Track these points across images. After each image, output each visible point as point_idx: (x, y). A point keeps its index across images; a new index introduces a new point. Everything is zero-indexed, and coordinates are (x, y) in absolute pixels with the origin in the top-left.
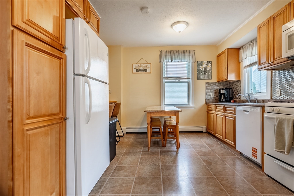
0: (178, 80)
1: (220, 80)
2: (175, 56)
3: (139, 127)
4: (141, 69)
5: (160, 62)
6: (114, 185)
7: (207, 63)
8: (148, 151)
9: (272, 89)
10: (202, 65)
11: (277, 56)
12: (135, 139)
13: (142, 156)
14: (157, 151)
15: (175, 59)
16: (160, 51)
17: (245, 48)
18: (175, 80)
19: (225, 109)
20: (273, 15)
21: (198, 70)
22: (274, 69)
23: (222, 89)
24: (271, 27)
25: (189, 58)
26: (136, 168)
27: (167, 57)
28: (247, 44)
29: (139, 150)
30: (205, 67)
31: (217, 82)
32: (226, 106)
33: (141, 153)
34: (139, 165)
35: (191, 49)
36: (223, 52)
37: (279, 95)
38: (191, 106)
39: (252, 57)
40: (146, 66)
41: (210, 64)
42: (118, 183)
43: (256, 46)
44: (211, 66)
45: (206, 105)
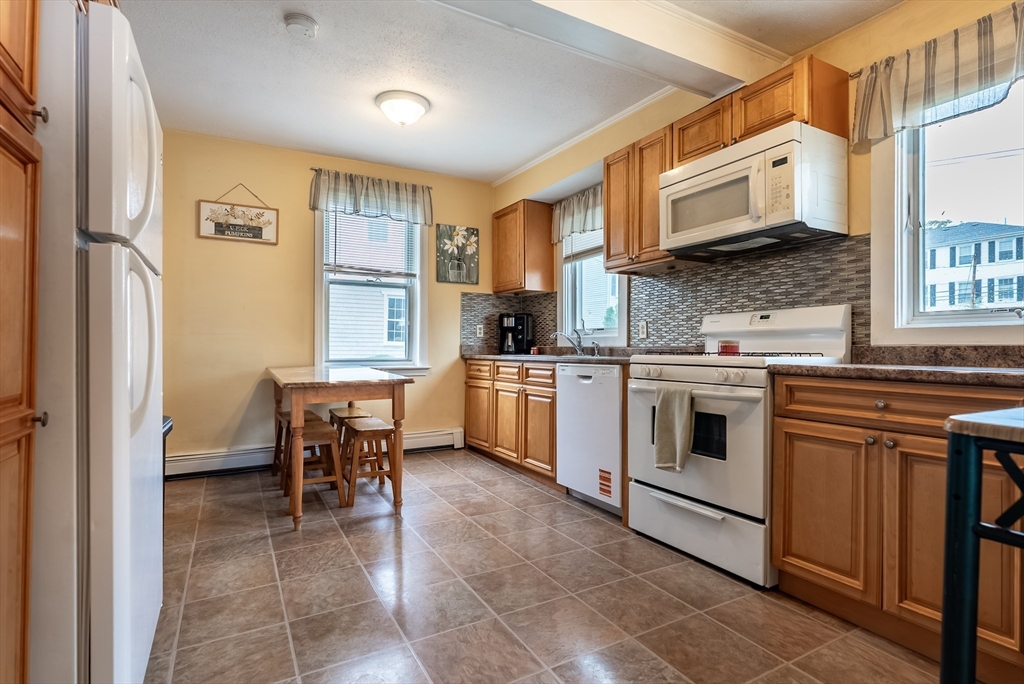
0: (373, 278)
1: (501, 289)
2: (367, 195)
3: (223, 450)
4: (234, 226)
5: (314, 208)
6: (216, 669)
7: (465, 233)
8: (295, 530)
9: (629, 321)
10: (451, 238)
11: (646, 241)
12: (216, 497)
13: (275, 549)
14: (329, 525)
15: (367, 206)
16: (312, 169)
17: (569, 207)
18: (364, 279)
19: (524, 375)
20: (639, 141)
21: (441, 252)
22: (635, 273)
23: (509, 316)
24: (634, 168)
25: (414, 208)
26: (277, 594)
27: (342, 195)
28: (572, 196)
29: (255, 533)
30: (460, 245)
31: (491, 293)
32: (526, 365)
33: (270, 540)
34: (282, 579)
35: (418, 182)
36: (512, 209)
37: (645, 336)
38: (419, 365)
39: (584, 234)
40: (259, 216)
41: (473, 239)
42: (228, 657)
43: (595, 205)
44: (477, 242)
45: (463, 363)
